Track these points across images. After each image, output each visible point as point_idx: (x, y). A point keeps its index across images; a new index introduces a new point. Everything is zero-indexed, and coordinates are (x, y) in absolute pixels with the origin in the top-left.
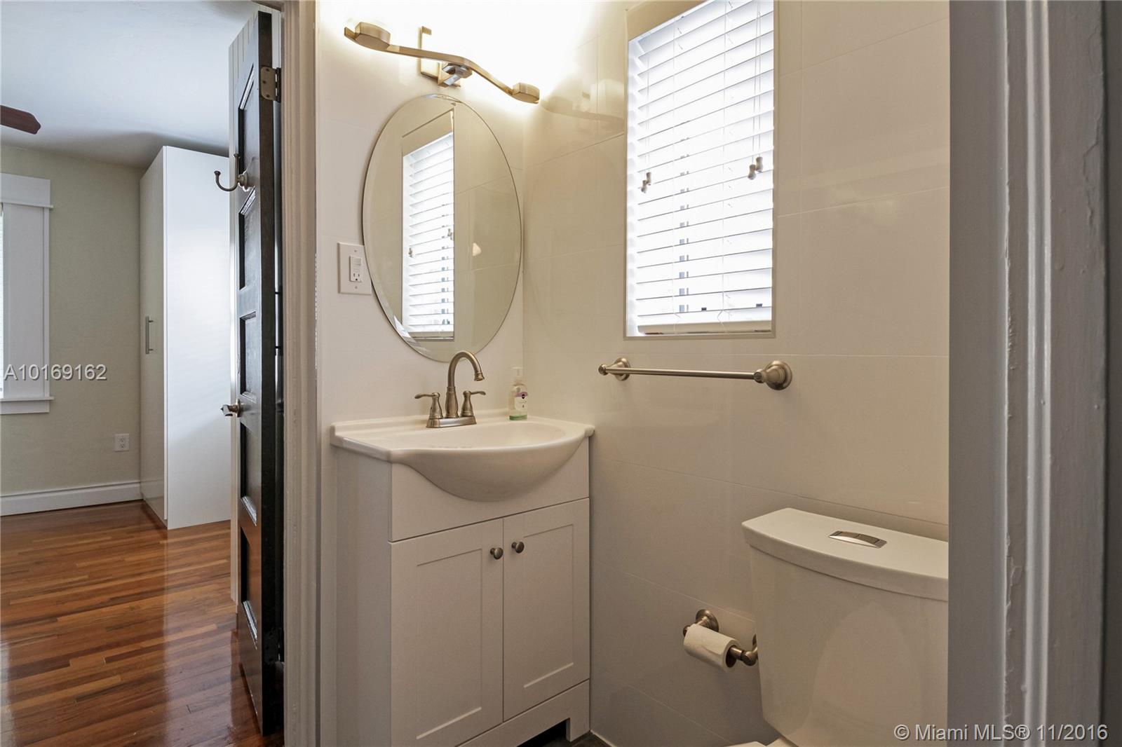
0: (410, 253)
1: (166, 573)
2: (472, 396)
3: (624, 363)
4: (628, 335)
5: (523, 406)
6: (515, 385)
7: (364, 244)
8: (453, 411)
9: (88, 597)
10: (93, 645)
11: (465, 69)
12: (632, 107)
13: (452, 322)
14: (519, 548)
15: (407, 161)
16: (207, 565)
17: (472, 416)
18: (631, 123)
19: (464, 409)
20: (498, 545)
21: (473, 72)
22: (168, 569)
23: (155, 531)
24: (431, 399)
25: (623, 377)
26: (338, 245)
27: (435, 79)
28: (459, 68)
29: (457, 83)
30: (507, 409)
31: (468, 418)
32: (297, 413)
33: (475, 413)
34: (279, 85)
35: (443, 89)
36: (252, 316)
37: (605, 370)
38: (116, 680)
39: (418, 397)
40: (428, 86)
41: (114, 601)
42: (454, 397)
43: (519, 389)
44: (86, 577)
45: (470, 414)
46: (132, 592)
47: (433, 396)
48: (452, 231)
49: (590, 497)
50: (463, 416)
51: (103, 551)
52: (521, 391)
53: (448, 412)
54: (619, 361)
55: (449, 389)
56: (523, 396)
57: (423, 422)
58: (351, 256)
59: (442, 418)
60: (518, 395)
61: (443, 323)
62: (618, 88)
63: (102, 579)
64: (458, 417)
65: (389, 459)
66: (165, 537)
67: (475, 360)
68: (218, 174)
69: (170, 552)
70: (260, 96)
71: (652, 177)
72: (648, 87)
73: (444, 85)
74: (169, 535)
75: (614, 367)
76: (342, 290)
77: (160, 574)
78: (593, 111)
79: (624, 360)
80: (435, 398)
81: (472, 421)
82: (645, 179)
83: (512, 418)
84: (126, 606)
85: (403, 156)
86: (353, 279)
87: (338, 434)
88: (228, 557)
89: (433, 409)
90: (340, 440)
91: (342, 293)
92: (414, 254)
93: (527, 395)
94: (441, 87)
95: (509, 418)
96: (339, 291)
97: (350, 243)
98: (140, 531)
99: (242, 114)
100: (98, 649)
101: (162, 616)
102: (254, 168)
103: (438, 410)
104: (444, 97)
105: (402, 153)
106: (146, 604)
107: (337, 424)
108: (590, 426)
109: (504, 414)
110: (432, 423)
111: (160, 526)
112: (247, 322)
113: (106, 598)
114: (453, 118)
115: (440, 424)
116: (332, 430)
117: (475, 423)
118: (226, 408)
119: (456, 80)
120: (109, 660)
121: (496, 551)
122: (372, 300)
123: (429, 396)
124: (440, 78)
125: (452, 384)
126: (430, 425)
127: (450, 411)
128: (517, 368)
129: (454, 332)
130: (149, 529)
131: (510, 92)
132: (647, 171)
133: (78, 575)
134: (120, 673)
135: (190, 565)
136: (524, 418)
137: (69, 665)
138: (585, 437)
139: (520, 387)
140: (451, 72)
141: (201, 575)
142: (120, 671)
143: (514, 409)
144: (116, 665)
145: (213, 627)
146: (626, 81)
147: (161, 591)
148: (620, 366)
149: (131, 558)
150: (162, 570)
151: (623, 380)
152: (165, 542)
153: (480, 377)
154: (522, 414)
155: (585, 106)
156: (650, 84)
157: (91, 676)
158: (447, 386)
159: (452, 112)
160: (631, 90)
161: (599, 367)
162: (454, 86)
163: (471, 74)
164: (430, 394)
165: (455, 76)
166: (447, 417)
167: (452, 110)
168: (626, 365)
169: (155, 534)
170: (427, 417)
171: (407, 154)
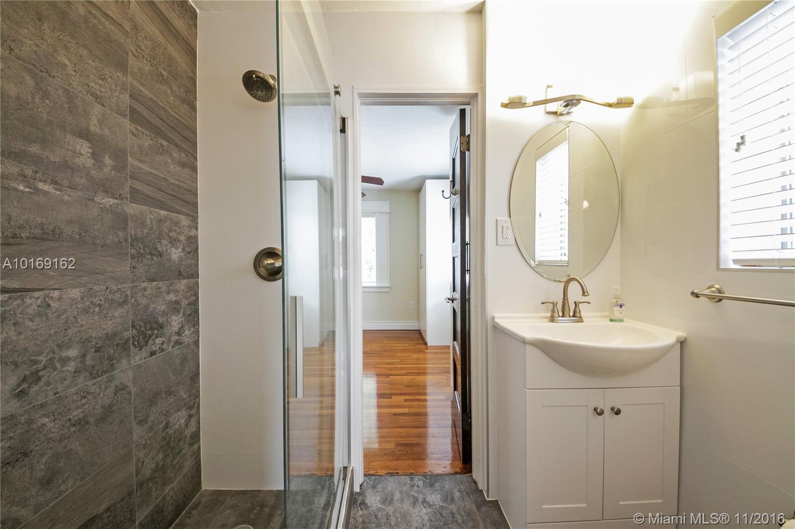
0: (540, 215)
1: (427, 366)
2: (580, 304)
3: (717, 289)
4: (722, 267)
5: (621, 313)
6: (614, 299)
7: (510, 217)
8: (566, 313)
9: (400, 370)
10: (400, 392)
11: (576, 101)
12: (721, 88)
13: (567, 254)
14: (618, 412)
15: (539, 164)
16: (442, 366)
17: (580, 317)
18: (721, 101)
19: (575, 312)
20: (600, 406)
21: (582, 101)
22: (428, 364)
23: (424, 345)
24: (551, 304)
25: (717, 300)
26: (497, 220)
27: (555, 113)
28: (571, 102)
29: (570, 111)
30: (607, 314)
31: (577, 316)
32: (476, 306)
33: (583, 314)
34: (468, 143)
35: (561, 118)
36: (457, 257)
37: (697, 294)
38: (406, 410)
39: (543, 303)
40: (552, 119)
41: (408, 374)
42: (567, 304)
43: (617, 301)
44: (399, 361)
45: (579, 316)
46: (414, 371)
47: (553, 303)
48: (567, 200)
49: (681, 386)
50: (574, 316)
51: (405, 351)
52: (619, 303)
53: (563, 313)
54: (712, 287)
55: (564, 299)
56: (621, 306)
57: (546, 318)
58: (504, 225)
59: (559, 317)
60: (616, 305)
61: (561, 255)
62: (709, 76)
63: (404, 363)
64: (570, 317)
65: (524, 341)
66: (427, 349)
67: (582, 282)
68: (443, 191)
69: (429, 356)
70: (461, 151)
71: (746, 139)
72: (740, 68)
73: (561, 115)
74: (428, 348)
75: (707, 292)
76: (498, 244)
77: (425, 366)
78: (682, 99)
79: (717, 286)
80: (554, 304)
81: (581, 320)
82: (740, 141)
83: (611, 320)
84: (412, 377)
85: (536, 160)
86: (504, 237)
87: (496, 320)
88: (450, 364)
89: (553, 311)
90: (498, 324)
91: (499, 245)
92: (542, 216)
93: (624, 305)
94: (560, 117)
95: (609, 320)
96: (497, 244)
97: (503, 218)
98: (418, 344)
99: (454, 160)
100: (401, 394)
101: (426, 386)
102: (458, 186)
103: (556, 311)
104: (562, 122)
105: (536, 158)
106: (419, 378)
107: (496, 315)
108: (682, 334)
109: (606, 317)
110: (552, 319)
111: (426, 344)
112: (455, 259)
113: (405, 372)
114: (569, 131)
115: (558, 320)
116: (493, 318)
117: (583, 322)
118: (447, 299)
119: (570, 109)
120: (405, 400)
121: (599, 410)
122: (515, 248)
123: (551, 303)
124: (559, 112)
125: (566, 297)
126: (551, 320)
127: (565, 313)
128: (616, 287)
129: (568, 261)
130: (421, 344)
131: (610, 105)
132: (742, 135)
133: (396, 359)
134: (408, 408)
135: (435, 364)
136: (621, 321)
137: (391, 398)
138: (677, 341)
139: (618, 300)
140: (566, 106)
141: (440, 370)
142: (409, 407)
143: (613, 314)
144: (407, 403)
145: (443, 397)
146: (716, 70)
147: (425, 374)
148: (713, 292)
149: (415, 356)
150: (426, 364)
151: (716, 302)
152: (427, 351)
153: (586, 294)
154: (620, 319)
155: (675, 97)
156: (741, 66)
157: (399, 406)
158: (562, 297)
159: (567, 128)
160: (721, 75)
161: (691, 291)
162: (568, 113)
163: (580, 103)
164: (551, 302)
165: (569, 107)
166: (563, 317)
167: (568, 127)
168: (719, 291)
169: (423, 347)
170: (549, 315)
171: (539, 159)
